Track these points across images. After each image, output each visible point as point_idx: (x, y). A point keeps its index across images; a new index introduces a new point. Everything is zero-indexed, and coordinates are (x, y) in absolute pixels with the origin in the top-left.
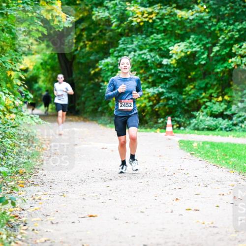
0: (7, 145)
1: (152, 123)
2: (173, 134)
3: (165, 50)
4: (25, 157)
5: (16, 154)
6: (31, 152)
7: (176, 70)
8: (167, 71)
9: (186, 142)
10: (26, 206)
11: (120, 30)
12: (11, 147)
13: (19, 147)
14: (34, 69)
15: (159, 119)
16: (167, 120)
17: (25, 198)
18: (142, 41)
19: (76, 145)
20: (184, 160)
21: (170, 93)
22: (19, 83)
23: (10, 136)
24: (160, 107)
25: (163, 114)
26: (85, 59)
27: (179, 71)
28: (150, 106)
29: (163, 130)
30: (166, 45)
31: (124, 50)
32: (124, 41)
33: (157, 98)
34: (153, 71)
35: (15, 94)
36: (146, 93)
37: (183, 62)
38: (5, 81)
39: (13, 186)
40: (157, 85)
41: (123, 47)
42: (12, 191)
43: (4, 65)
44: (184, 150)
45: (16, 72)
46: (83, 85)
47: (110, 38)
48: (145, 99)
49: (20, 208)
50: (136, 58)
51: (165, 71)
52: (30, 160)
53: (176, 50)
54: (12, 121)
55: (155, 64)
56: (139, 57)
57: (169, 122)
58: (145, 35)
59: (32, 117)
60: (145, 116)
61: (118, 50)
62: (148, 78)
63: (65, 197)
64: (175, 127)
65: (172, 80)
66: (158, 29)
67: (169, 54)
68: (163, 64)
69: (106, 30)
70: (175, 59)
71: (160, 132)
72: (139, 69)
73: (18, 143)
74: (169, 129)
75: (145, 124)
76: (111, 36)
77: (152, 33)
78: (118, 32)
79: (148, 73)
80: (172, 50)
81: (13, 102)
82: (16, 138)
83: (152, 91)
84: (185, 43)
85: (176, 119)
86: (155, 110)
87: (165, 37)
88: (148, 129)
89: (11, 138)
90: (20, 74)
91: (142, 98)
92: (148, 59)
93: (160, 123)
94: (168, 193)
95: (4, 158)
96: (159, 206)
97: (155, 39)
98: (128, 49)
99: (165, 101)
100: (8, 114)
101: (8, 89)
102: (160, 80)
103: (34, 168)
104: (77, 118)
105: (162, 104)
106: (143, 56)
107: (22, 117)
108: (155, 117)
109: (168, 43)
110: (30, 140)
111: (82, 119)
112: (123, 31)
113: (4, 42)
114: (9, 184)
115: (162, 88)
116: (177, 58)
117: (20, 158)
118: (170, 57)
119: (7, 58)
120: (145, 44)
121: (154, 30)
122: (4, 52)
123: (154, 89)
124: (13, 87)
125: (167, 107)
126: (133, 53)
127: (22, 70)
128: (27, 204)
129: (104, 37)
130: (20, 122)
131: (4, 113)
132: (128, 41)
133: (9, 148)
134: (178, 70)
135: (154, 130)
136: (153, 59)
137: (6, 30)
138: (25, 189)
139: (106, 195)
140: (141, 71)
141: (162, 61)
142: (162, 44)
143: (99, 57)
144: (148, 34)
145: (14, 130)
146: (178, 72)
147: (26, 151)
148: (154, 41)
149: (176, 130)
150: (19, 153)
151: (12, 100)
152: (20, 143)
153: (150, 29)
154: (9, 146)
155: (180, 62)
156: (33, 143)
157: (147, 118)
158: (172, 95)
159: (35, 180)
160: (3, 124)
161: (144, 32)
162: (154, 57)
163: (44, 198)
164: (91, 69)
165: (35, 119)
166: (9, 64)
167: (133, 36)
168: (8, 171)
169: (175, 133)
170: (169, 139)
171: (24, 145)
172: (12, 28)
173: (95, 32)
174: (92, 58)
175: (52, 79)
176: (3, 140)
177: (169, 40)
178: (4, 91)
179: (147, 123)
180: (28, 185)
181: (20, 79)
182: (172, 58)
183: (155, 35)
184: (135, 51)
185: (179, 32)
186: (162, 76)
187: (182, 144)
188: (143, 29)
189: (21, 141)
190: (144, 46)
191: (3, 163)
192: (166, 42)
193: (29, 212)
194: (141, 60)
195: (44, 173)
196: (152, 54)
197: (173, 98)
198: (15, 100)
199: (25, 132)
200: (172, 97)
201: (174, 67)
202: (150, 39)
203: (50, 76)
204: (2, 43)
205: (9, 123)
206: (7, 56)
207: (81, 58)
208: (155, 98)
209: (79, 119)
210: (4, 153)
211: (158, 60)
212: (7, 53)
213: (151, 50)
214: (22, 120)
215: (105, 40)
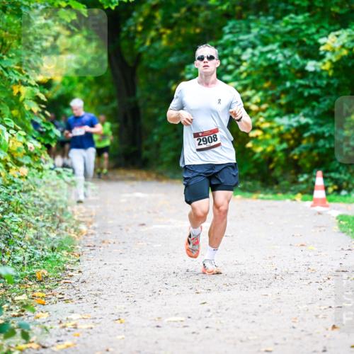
0: (13, 226)
1: (286, 182)
2: (327, 203)
3: (312, 43)
4: (46, 247)
5: (29, 243)
6: (58, 238)
7: (332, 81)
8: (315, 84)
9: (351, 219)
10: (49, 341)
11: (225, 7)
12: (20, 230)
13: (35, 229)
14: (63, 83)
15: (299, 176)
16: (315, 177)
17: (48, 326)
18: (267, 27)
19: (143, 225)
20: (348, 252)
21: (321, 125)
22: (36, 108)
23: (19, 209)
24: (301, 154)
25: (308, 165)
26: (159, 62)
27: (339, 85)
28: (284, 151)
29: (307, 196)
30: (313, 34)
31: (234, 44)
32: (234, 27)
33: (296, 136)
34: (288, 84)
35: (26, 130)
36: (275, 125)
37: (345, 68)
38: (8, 105)
39: (25, 303)
40: (296, 110)
41: (232, 40)
42: (23, 311)
43: (6, 75)
44: (348, 234)
45: (29, 88)
46: (156, 111)
47: (207, 21)
48: (273, 137)
49: (39, 344)
50: (255, 59)
51: (312, 84)
52: (55, 254)
53: (333, 45)
54: (21, 181)
55: (293, 71)
56: (262, 58)
57: (319, 181)
58: (274, 15)
59: (58, 173)
60: (273, 169)
61: (221, 45)
62: (279, 98)
63: (121, 323)
64: (330, 190)
65: (325, 100)
66: (298, 6)
67: (319, 51)
68: (307, 71)
69: (199, 6)
70: (330, 61)
71: (304, 200)
72: (262, 80)
73: (34, 221)
74: (319, 194)
75: (272, 185)
76: (210, 17)
77: (286, 12)
78: (222, 10)
79: (279, 89)
80: (324, 44)
81: (24, 144)
82: (30, 211)
83: (285, 122)
84: (349, 30)
85: (333, 175)
86: (292, 158)
87: (312, 19)
88: (280, 195)
89: (20, 212)
90: (37, 92)
91: (268, 136)
92: (280, 62)
93: (302, 183)
94: (317, 316)
95: (8, 249)
96: (300, 339)
97: (292, 24)
98: (241, 43)
99: (312, 140)
100: (14, 167)
101: (15, 119)
102: (301, 102)
103: (64, 269)
104: (144, 173)
105: (304, 148)
106: (269, 56)
107: (40, 173)
108: (292, 171)
109: (318, 32)
110: (56, 215)
111: (154, 175)
112: (230, 9)
113: (6, 31)
114: (16, 298)
115: (305, 116)
116: (334, 60)
117: (36, 249)
118: (320, 58)
119: (12, 60)
120: (274, 34)
121: (290, 7)
122: (7, 50)
123: (290, 118)
124: (23, 116)
125: (315, 152)
126: (249, 51)
127: (39, 83)
128: (51, 336)
129: (194, 20)
130: (38, 181)
131: (7, 166)
132: (241, 28)
133: (17, 231)
134: (335, 82)
135: (291, 196)
136: (289, 62)
137: (10, 8)
138: (47, 307)
139: (200, 318)
140: (266, 85)
141: (305, 65)
142: (306, 32)
143: (186, 59)
144: (279, 14)
145: (25, 197)
146: (336, 85)
147: (48, 235)
148: (290, 27)
149: (332, 197)
150: (35, 240)
151: (22, 140)
152: (38, 221)
153: (282, 6)
154: (16, 228)
155: (340, 67)
156: (61, 221)
157: (278, 173)
158: (324, 129)
159: (66, 292)
160: (6, 186)
161: (272, 10)
162: (290, 57)
163: (83, 326)
164: (172, 82)
165: (64, 176)
166: (16, 72)
167: (251, 17)
168: (14, 274)
169: (331, 201)
170: (319, 213)
171: (44, 226)
172: (22, 5)
173: (177, 10)
174: (172, 60)
175: (96, 101)
176: (5, 216)
177: (318, 26)
178: (7, 124)
179: (277, 183)
180: (53, 301)
181: (38, 100)
182: (325, 60)
183: (292, 15)
184: (254, 47)
185: (336, 9)
186: (306, 94)
187: (344, 223)
188: (269, 5)
189: (39, 218)
190: (271, 37)
191: (5, 260)
192: (313, 30)
193: (53, 351)
194: (265, 64)
195: (83, 277)
196: (287, 52)
197: (327, 135)
198: (27, 140)
199: (46, 200)
200: (324, 133)
201: (328, 77)
202: (283, 24)
203: (93, 94)
204: (4, 33)
205: (16, 185)
206: (12, 58)
207: (153, 59)
208: (293, 135)
209: (149, 176)
210: (8, 241)
211: (298, 63)
212: (12, 51)
213: (284, 45)
214: (41, 178)
215: (197, 26)
